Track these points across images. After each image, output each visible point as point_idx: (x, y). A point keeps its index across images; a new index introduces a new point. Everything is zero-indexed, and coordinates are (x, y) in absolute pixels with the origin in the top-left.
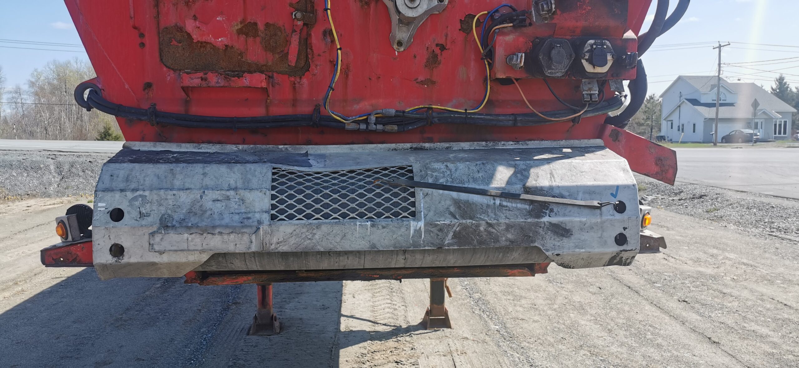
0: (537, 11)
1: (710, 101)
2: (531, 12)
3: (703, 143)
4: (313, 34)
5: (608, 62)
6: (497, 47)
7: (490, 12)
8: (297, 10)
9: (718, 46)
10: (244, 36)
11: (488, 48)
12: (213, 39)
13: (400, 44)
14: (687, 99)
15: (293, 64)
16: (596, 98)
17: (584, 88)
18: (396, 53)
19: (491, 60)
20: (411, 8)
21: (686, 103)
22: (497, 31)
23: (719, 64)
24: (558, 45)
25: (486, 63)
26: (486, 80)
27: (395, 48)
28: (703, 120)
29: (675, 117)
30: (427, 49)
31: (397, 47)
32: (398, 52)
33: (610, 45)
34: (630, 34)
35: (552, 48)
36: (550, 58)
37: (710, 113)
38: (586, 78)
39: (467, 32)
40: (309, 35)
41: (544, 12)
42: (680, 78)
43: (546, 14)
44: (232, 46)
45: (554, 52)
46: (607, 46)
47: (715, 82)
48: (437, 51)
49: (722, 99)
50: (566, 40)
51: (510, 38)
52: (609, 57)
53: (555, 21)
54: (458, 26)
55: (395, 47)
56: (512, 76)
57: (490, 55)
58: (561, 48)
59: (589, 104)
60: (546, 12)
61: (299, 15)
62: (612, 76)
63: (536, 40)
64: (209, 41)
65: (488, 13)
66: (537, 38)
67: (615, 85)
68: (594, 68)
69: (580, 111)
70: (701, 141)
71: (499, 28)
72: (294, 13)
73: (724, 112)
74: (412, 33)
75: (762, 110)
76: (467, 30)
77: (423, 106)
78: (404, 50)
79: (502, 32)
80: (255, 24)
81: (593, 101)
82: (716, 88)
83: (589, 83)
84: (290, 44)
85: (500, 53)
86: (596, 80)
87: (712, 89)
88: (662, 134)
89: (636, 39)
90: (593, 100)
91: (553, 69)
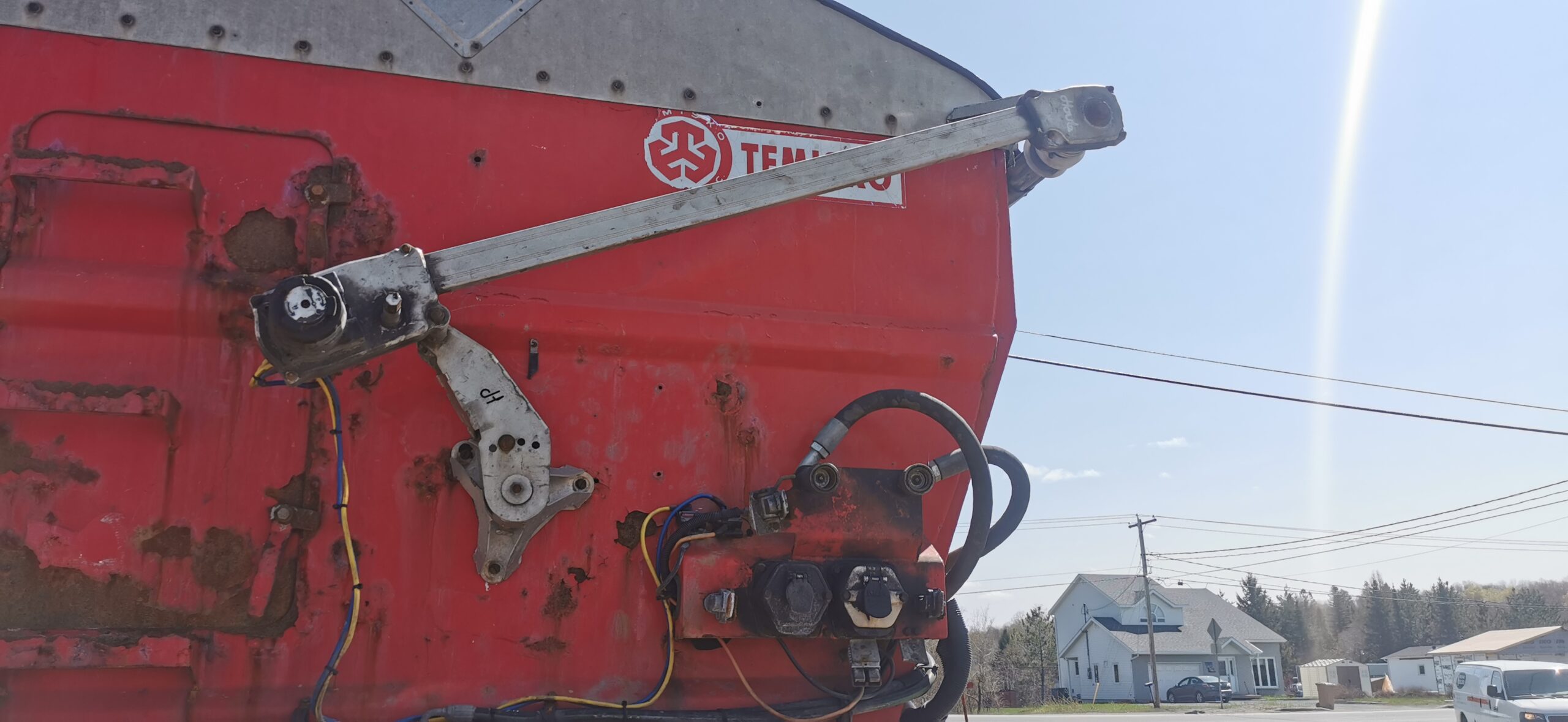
0: (758, 510)
1: (1136, 622)
2: (748, 512)
3: (1137, 702)
4: (310, 550)
5: (893, 608)
6: (685, 577)
7: (674, 508)
8: (281, 502)
9: (1137, 522)
10: (157, 555)
11: (671, 577)
12: (85, 562)
13: (494, 568)
14: (1096, 618)
15: (259, 614)
16: (876, 677)
17: (854, 658)
18: (487, 586)
19: (675, 600)
20: (514, 505)
21: (1095, 624)
22: (684, 546)
23: (1143, 555)
24: (799, 576)
25: (666, 605)
26: (666, 639)
27: (484, 577)
28: (1130, 658)
29: (1080, 652)
30: (551, 578)
31: (488, 574)
32: (489, 584)
33: (895, 577)
34: (930, 554)
35: (787, 580)
36: (785, 601)
37: (1138, 644)
38: (857, 638)
39: (629, 545)
40: (302, 553)
41: (770, 515)
42: (1080, 580)
43: (773, 517)
44: (127, 577)
45: (792, 590)
46: (888, 577)
47: (1139, 586)
48: (571, 581)
49: (1157, 618)
50: (814, 567)
51: (710, 560)
52: (894, 599)
53: (793, 530)
54: (614, 533)
55: (485, 573)
56: (715, 633)
57: (673, 590)
58: (806, 581)
59: (865, 688)
60: (775, 515)
61: (284, 513)
62: (904, 632)
63: (760, 564)
64: (74, 567)
65: (672, 509)
66: (762, 560)
67: (912, 651)
68: (869, 619)
69: (850, 702)
70: (1132, 698)
71: (689, 542)
72: (274, 509)
73: (1165, 643)
74: (518, 548)
75: (1229, 638)
76: (630, 542)
77: (535, 698)
78: (503, 580)
79: (695, 549)
80: (186, 531)
81: (871, 684)
82: (1144, 598)
83: (863, 647)
84: (257, 572)
85: (691, 588)
86: (875, 640)
87: (1137, 599)
88: (1062, 684)
89: (941, 563)
90: (872, 681)
91: (792, 621)
